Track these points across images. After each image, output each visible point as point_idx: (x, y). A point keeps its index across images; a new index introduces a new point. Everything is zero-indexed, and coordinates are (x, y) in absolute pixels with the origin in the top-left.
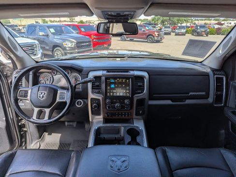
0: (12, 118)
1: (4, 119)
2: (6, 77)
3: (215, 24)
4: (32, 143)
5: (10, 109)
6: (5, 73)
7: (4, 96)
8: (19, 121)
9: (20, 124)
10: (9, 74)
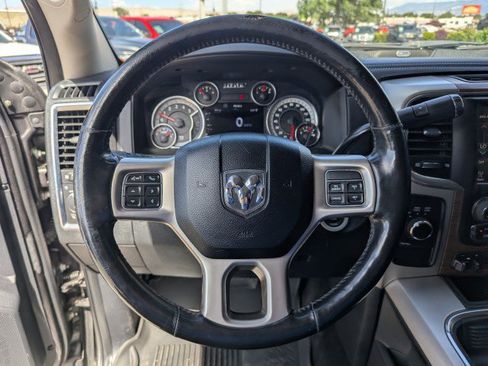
0: (38, 271)
1: (12, 279)
2: (13, 116)
3: (427, 24)
4: (110, 352)
5: (29, 239)
6: (7, 103)
7: (7, 193)
8: (61, 278)
9: (65, 289)
10: (22, 108)
